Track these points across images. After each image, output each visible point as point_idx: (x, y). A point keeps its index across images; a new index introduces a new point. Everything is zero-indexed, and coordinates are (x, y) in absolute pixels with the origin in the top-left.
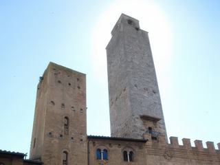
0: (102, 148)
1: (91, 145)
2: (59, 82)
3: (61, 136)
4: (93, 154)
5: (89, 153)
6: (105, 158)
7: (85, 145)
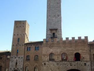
0: (29, 47)
1: (26, 46)
2: (17, 27)
3: (17, 45)
4: (26, 49)
5: (25, 49)
6: (30, 50)
7: (24, 46)
